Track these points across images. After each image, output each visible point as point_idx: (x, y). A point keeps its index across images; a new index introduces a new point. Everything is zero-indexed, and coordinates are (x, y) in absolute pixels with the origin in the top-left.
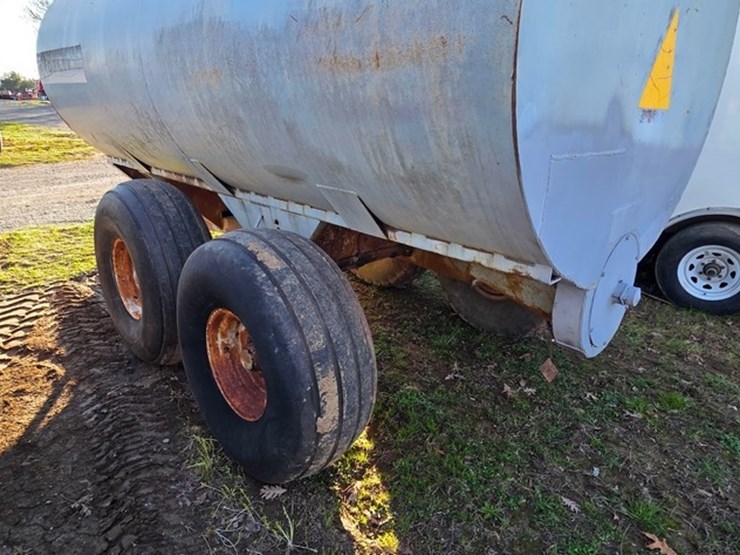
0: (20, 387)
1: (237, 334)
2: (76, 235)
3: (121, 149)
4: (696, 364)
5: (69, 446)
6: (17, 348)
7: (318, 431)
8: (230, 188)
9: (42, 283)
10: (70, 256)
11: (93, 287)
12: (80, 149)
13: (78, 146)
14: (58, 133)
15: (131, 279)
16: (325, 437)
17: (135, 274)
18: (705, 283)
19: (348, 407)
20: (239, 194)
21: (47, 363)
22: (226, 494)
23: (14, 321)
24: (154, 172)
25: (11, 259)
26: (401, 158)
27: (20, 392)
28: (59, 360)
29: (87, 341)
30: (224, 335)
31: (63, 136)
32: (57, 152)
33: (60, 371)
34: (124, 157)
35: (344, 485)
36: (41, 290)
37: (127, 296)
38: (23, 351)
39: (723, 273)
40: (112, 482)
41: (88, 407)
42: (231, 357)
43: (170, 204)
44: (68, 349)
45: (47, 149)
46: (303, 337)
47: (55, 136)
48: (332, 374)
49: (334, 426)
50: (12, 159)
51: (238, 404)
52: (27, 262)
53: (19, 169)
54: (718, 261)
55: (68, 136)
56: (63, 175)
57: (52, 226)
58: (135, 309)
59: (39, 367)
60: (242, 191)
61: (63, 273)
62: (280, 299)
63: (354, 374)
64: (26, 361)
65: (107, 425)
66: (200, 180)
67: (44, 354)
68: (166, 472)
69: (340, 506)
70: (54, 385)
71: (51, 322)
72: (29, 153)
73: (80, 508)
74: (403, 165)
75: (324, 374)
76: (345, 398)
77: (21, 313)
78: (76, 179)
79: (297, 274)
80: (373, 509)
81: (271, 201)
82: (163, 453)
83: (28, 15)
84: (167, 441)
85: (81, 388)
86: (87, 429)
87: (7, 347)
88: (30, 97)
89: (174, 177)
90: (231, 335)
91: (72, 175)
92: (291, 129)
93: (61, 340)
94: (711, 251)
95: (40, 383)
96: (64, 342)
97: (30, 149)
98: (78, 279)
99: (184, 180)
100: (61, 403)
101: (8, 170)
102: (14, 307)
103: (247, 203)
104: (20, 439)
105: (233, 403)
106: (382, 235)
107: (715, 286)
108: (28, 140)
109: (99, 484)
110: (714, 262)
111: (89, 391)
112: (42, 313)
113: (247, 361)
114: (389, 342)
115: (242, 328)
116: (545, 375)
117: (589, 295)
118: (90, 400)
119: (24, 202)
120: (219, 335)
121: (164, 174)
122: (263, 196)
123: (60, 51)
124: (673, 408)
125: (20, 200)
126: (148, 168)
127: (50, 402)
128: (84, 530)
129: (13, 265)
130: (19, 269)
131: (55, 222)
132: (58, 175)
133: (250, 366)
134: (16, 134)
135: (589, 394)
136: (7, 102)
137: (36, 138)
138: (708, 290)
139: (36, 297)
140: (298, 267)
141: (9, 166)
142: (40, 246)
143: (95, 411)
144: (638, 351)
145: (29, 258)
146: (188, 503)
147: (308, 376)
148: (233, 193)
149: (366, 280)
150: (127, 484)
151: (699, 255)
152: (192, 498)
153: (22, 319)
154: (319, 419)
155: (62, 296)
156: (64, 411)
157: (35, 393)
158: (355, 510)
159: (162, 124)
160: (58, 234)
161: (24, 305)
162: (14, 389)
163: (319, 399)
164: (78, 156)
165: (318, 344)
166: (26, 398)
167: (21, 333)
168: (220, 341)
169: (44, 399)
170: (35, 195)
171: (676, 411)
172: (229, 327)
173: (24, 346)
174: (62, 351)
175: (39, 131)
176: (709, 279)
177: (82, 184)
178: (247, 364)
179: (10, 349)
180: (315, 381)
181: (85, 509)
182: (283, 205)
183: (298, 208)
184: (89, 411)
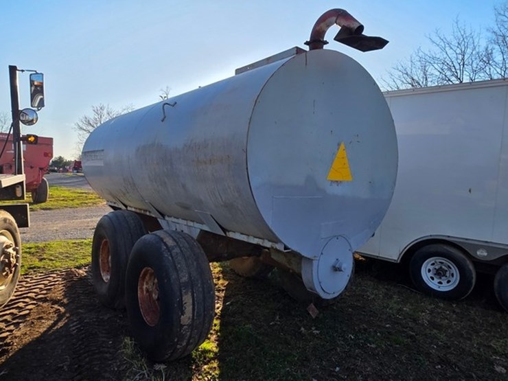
0: (40, 316)
1: (154, 284)
2: (81, 246)
3: (114, 197)
4: (423, 325)
5: (61, 342)
6: (42, 298)
7: (182, 323)
8: (163, 215)
9: (60, 269)
10: (76, 256)
11: (86, 272)
12: (92, 201)
13: (90, 199)
14: (79, 191)
15: (108, 261)
16: (185, 327)
17: (110, 258)
18: (439, 281)
19: (197, 313)
20: (167, 218)
21: (56, 306)
22: (136, 364)
23: (42, 286)
24: (129, 208)
25: (45, 256)
26: (221, 197)
27: (41, 318)
28: (62, 305)
29: (78, 297)
30: (147, 284)
31: (83, 193)
32: (79, 202)
33: (62, 310)
34: (115, 201)
35: (197, 366)
36: (58, 272)
37: (104, 271)
38: (45, 300)
39: (448, 274)
40: (80, 358)
41: (74, 326)
42: (149, 295)
43: (132, 221)
44: (68, 300)
45: (72, 200)
46: (178, 275)
47: (78, 193)
48: (190, 294)
49: (189, 322)
50: (52, 205)
51: (149, 319)
52: (53, 258)
53: (55, 211)
54: (443, 267)
55: (86, 193)
56: (79, 215)
57: (69, 241)
58: (106, 277)
59: (52, 308)
60: (168, 216)
61: (70, 264)
62: (170, 258)
63: (201, 296)
64: (45, 305)
65: (83, 334)
66: (150, 212)
67: (55, 302)
68: (108, 355)
69: (193, 375)
70: (57, 316)
71: (61, 287)
72: (62, 202)
73: (63, 367)
74: (222, 200)
75: (186, 293)
76: (196, 308)
77: (46, 282)
78: (87, 217)
79: (180, 248)
80: (209, 377)
81: (180, 221)
82: (108, 348)
83: (77, 127)
84: (111, 342)
85: (71, 318)
86: (72, 335)
87: (36, 298)
88: (67, 171)
89: (138, 211)
90: (151, 283)
91: (84, 215)
92: (184, 186)
93: (65, 296)
94: (438, 261)
95: (51, 315)
96: (66, 297)
97: (63, 200)
98: (79, 268)
99: (142, 212)
100: (60, 324)
101: (48, 211)
102: (43, 279)
103: (170, 222)
104: (37, 338)
105: (147, 319)
106: (223, 234)
107: (445, 283)
108: (62, 195)
109: (73, 359)
110: (441, 267)
111: (75, 320)
112: (57, 283)
113: (156, 295)
114: (243, 305)
115: (156, 281)
116: (311, 313)
117: (315, 263)
118: (75, 323)
119: (55, 228)
120: (145, 283)
121: (133, 210)
122: (178, 218)
123: (94, 152)
124: (397, 344)
125: (53, 227)
126: (126, 206)
127: (55, 324)
128: (62, 377)
129: (45, 259)
130: (48, 261)
131: (71, 239)
132: (76, 215)
133: (156, 297)
134: (56, 192)
135: (350, 335)
136: (54, 174)
137: (67, 194)
138: (440, 285)
139: (55, 275)
140: (181, 245)
141: (50, 209)
142: (61, 250)
143: (77, 328)
144: (390, 316)
145: (53, 256)
146: (116, 369)
147: (178, 293)
148: (164, 217)
149: (240, 274)
150: (87, 359)
151: (432, 262)
152: (119, 367)
153: (46, 285)
154: (182, 317)
155: (69, 276)
156: (61, 327)
157: (48, 319)
158: (200, 377)
159: (134, 184)
160: (72, 245)
161: (48, 279)
162: (38, 316)
163: (182, 306)
164: (89, 204)
165: (185, 279)
166: (43, 321)
167: (45, 292)
168: (145, 287)
169: (52, 322)
170: (61, 225)
171: (398, 346)
172: (150, 279)
173: (46, 298)
174: (65, 301)
175: (69, 190)
176: (440, 278)
177: (89, 220)
178: (155, 296)
179: (39, 299)
180: (181, 296)
181: (65, 367)
182: (185, 222)
183: (191, 224)
184: (74, 328)
